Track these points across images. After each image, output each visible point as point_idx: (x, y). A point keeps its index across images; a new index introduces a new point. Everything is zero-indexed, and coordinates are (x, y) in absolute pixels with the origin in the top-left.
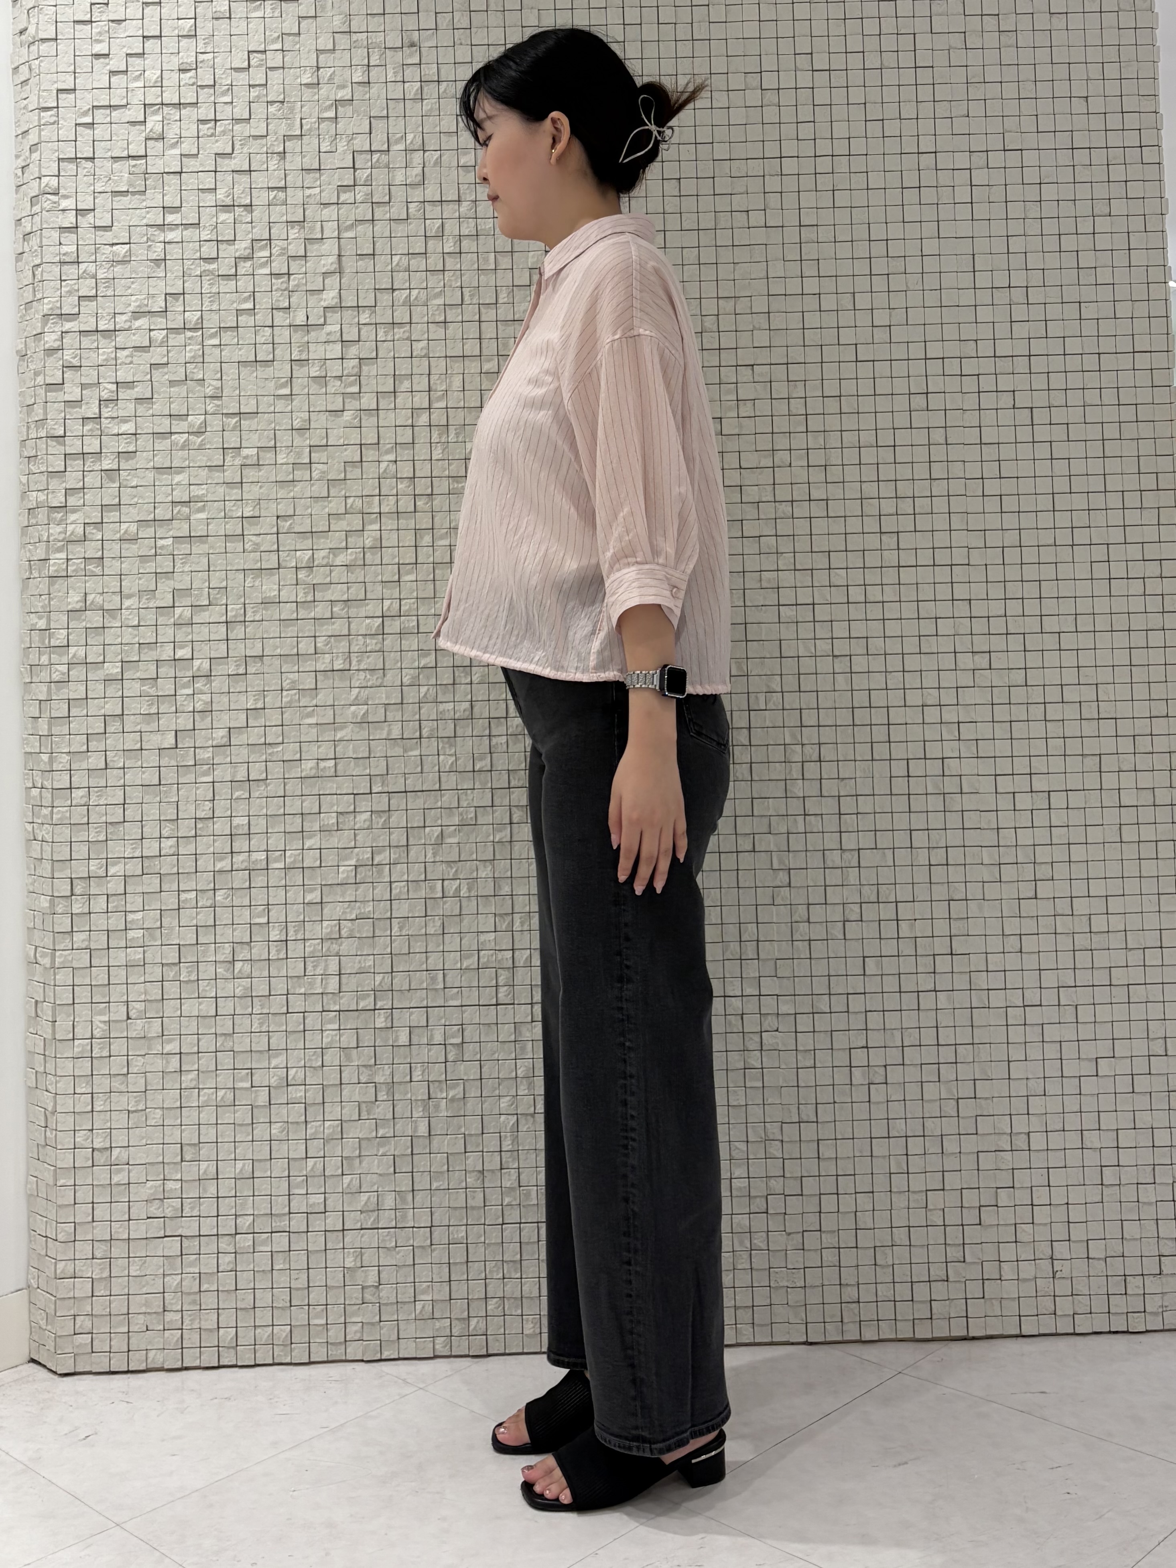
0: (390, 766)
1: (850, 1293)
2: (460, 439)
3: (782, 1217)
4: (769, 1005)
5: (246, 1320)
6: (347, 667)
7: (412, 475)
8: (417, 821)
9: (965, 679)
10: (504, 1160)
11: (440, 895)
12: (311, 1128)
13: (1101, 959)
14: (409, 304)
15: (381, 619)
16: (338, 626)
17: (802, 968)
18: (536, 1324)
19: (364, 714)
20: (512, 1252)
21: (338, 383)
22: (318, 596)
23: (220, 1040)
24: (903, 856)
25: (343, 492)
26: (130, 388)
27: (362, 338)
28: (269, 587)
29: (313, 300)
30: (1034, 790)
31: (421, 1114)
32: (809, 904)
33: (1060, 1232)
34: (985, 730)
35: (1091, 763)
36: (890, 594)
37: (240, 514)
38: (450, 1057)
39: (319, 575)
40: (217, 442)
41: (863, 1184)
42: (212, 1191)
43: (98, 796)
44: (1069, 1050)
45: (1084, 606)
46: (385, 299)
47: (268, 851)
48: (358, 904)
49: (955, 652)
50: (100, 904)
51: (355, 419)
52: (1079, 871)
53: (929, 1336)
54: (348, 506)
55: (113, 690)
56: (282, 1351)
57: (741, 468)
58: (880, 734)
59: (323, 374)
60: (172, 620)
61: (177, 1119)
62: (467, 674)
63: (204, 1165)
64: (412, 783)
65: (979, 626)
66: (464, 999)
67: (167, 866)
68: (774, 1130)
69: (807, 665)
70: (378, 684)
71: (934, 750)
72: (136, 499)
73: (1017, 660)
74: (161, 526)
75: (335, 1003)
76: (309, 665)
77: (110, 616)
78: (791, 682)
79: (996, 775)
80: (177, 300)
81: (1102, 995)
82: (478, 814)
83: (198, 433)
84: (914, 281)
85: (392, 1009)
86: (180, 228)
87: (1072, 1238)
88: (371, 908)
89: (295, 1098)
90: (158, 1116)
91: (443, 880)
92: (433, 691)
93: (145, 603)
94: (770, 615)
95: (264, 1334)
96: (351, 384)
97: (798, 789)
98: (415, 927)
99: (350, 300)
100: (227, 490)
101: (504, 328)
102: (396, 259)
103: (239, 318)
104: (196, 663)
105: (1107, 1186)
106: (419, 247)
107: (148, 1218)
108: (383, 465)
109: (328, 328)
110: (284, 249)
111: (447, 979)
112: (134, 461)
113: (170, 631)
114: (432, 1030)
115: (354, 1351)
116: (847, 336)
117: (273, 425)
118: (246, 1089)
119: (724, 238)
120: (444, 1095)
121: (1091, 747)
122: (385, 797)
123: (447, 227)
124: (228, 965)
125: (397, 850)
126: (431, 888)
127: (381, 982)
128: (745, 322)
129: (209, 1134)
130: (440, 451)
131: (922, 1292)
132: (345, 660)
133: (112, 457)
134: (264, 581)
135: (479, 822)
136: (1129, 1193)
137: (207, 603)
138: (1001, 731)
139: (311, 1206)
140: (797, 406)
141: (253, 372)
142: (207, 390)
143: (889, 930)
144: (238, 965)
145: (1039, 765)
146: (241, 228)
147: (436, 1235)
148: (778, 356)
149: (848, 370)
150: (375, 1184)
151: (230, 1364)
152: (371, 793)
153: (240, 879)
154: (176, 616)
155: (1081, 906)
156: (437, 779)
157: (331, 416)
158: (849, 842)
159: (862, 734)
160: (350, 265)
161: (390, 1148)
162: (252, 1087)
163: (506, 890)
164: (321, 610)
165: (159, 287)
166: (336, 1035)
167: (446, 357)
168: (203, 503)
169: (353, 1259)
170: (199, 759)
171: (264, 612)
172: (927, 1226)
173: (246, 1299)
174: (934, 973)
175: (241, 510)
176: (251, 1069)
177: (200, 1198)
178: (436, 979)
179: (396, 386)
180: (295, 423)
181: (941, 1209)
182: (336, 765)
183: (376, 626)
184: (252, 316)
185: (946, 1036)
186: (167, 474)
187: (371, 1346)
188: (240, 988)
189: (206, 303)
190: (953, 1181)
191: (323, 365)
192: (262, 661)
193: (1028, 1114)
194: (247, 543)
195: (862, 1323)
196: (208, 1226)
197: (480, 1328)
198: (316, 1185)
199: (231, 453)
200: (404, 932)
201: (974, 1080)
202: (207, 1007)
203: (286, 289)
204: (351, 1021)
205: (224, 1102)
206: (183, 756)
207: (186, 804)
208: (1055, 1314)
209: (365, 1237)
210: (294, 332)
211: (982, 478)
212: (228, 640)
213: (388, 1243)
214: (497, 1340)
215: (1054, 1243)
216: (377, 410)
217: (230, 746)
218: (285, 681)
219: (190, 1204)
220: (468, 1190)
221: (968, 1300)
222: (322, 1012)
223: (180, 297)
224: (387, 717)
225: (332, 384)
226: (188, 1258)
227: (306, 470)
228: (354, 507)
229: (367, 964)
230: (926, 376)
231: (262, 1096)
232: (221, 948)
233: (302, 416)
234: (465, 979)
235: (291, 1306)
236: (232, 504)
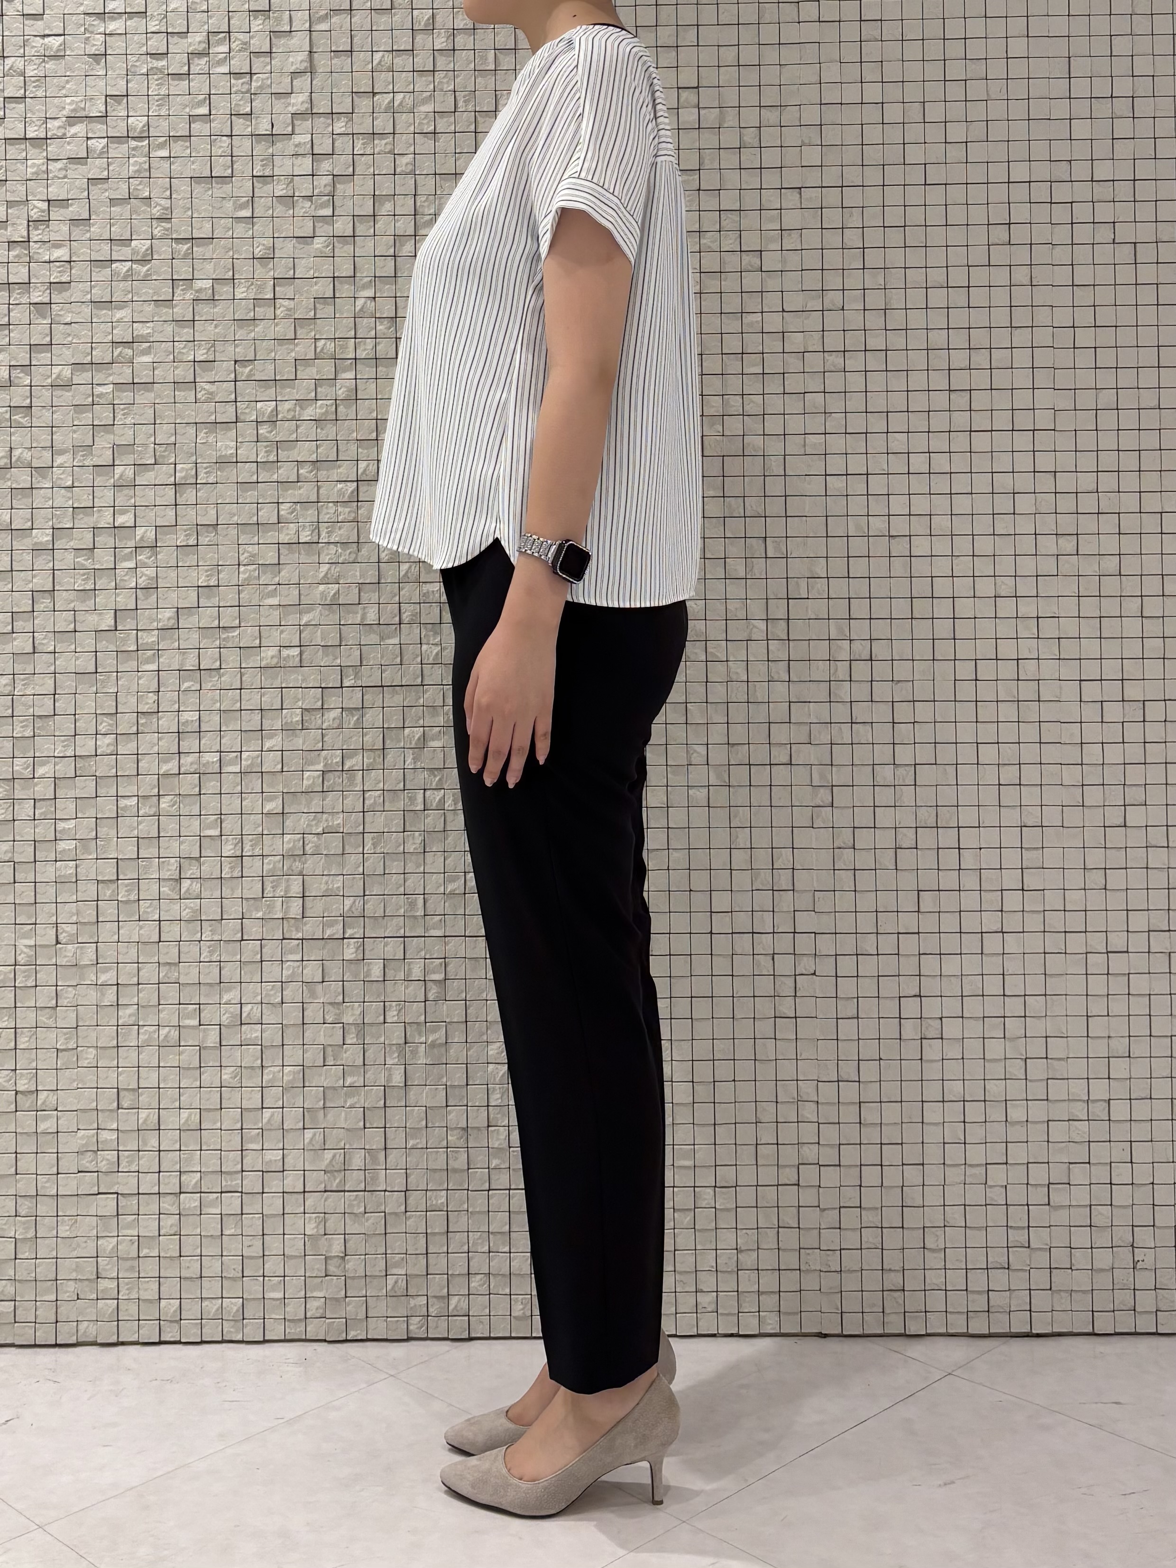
0: (363, 656)
1: (895, 1279)
3: (815, 1190)
4: (804, 944)
5: (191, 1291)
6: (315, 539)
7: (393, 315)
8: (395, 721)
9: (1048, 566)
10: (491, 1116)
11: (420, 807)
12: (267, 1073)
14: (392, 110)
15: (355, 484)
16: (306, 492)
17: (845, 901)
18: (526, 1305)
19: (335, 594)
20: (499, 1223)
21: (308, 204)
22: (283, 455)
23: (164, 971)
24: (967, 774)
25: (313, 334)
26: (63, 207)
27: (336, 152)
28: (225, 444)
29: (279, 105)
30: (1125, 699)
31: (397, 1060)
32: (854, 827)
33: (1144, 1216)
34: (1070, 627)
36: (960, 463)
37: (191, 358)
38: (431, 996)
39: (283, 432)
40: (165, 271)
41: (912, 1154)
42: (153, 1143)
43: (23, 685)
44: (1161, 1005)
46: (364, 104)
47: (221, 752)
48: (325, 816)
49: (1035, 534)
50: (25, 810)
51: (328, 246)
53: (987, 1332)
54: (318, 350)
55: (43, 562)
56: (232, 1327)
57: (783, 311)
58: (943, 628)
59: (290, 193)
60: (112, 481)
61: (114, 1060)
63: (143, 1114)
64: (389, 676)
65: (1066, 504)
66: (447, 929)
67: (104, 767)
68: (807, 1089)
69: (858, 546)
70: (351, 560)
71: (1007, 649)
72: (70, 339)
73: (1110, 544)
74: (98, 371)
75: (297, 930)
76: (271, 536)
77: (38, 474)
78: (838, 567)
79: (1081, 680)
80: (119, 104)
83: (143, 261)
84: (996, 88)
85: (364, 938)
86: (124, 17)
87: (1156, 1224)
88: (340, 821)
89: (250, 1039)
90: (92, 1057)
91: (424, 789)
92: (415, 569)
93: (80, 461)
94: (815, 486)
95: (212, 1307)
96: (323, 206)
97: (844, 692)
98: (391, 844)
99: (323, 106)
100: (177, 329)
102: (377, 56)
103: (192, 125)
104: (140, 532)
106: (404, 42)
107: (79, 1172)
108: (360, 303)
109: (297, 139)
110: (245, 44)
111: (427, 905)
112: (68, 294)
113: (109, 493)
114: (410, 964)
115: (314, 1329)
116: (915, 154)
117: (231, 253)
118: (193, 1027)
119: (769, 34)
120: (423, 1039)
122: (358, 693)
123: (438, 19)
124: (174, 883)
125: (372, 754)
126: (410, 798)
127: (351, 907)
128: (792, 136)
129: (150, 1078)
131: (978, 1281)
132: (313, 531)
133: (42, 288)
134: (219, 436)
137: (153, 462)
138: (1089, 628)
139: (267, 1163)
140: (853, 238)
141: (209, 189)
142: (154, 211)
143: (950, 859)
144: (186, 884)
145: (1132, 669)
146: (197, 19)
147: (411, 1201)
148: (831, 176)
149: (915, 195)
150: (341, 1140)
151: (172, 1339)
152: (342, 687)
153: (188, 784)
154: (116, 476)
156: (419, 672)
157: (299, 243)
158: (904, 755)
159: (922, 629)
160: (322, 62)
161: (359, 1099)
164: (285, 472)
165: (98, 88)
166: (299, 967)
167: (435, 174)
168: (148, 344)
169: (315, 1225)
170: (141, 644)
171: (219, 473)
172: (986, 1205)
173: (192, 1268)
174: (1002, 911)
175: (193, 353)
176: (200, 1004)
177: (139, 1151)
178: (416, 905)
179: (376, 208)
180: (256, 252)
181: (1002, 1186)
182: (301, 654)
183: (349, 492)
184: (207, 123)
185: (1014, 985)
186: (106, 309)
187: (335, 1324)
188: (187, 910)
189: (154, 107)
190: (1018, 1154)
191: (290, 182)
192: (216, 531)
193: (1109, 1078)
194: (200, 392)
195: (906, 1314)
196: (148, 1184)
197: (462, 1308)
198: (273, 1140)
199: (182, 286)
200: (378, 850)
201: (1046, 1037)
202: (149, 932)
203: (248, 91)
204: (315, 952)
205: (168, 1042)
206: (123, 640)
207: (127, 695)
208: (1134, 1310)
209: (330, 1200)
210: (257, 142)
211: (1074, 327)
212: (176, 505)
213: (356, 1208)
214: (480, 1322)
215: (1135, 1229)
216: (354, 236)
217: (178, 628)
218: (243, 554)
219: (128, 1157)
220: (449, 1149)
221: (1032, 1292)
222: (282, 940)
223: (123, 100)
224: (361, 598)
225: (301, 205)
226: (125, 1219)
227: (269, 307)
228: (325, 351)
229: (335, 886)
230: (1009, 203)
231: (212, 1038)
232: (166, 863)
233: (265, 242)
234: (450, 906)
235: (243, 1277)
236: (183, 346)
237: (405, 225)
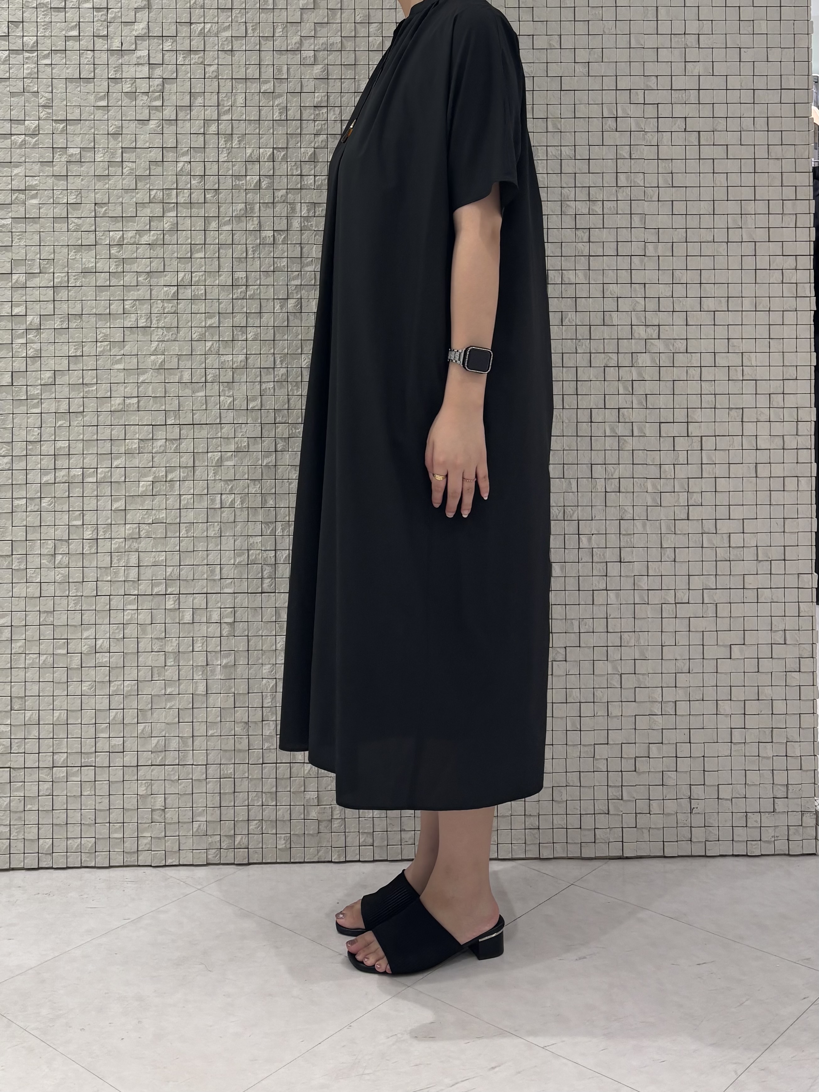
0: (180, 404)
1: (532, 822)
2: (242, 146)
5: (60, 833)
6: (149, 325)
7: (203, 174)
8: (201, 448)
9: (639, 346)
10: (265, 714)
11: (219, 506)
12: (113, 686)
13: (738, 568)
14: (203, 34)
15: (176, 287)
16: (143, 292)
18: (287, 840)
19: (162, 362)
20: (269, 785)
21: (145, 98)
22: (127, 268)
23: (43, 616)
24: (585, 484)
25: (148, 186)
27: (165, 62)
28: (88, 259)
29: (126, 30)
30: (689, 435)
31: (201, 676)
33: (697, 777)
35: (736, 414)
36: (581, 277)
37: (65, 201)
38: (225, 633)
39: (127, 252)
40: (47, 142)
42: (35, 733)
44: (710, 639)
45: (734, 290)
46: (184, 30)
47: (83, 468)
48: (154, 512)
49: (631, 325)
51: (159, 127)
52: (722, 499)
53: (593, 856)
54: (152, 197)
56: (88, 857)
59: (134, 90)
60: (10, 284)
61: (9, 677)
62: (243, 333)
63: (28, 714)
64: (199, 417)
65: (651, 305)
66: (236, 588)
70: (173, 339)
71: (612, 402)
75: (134, 588)
76: (119, 323)
79: (660, 423)
80: (18, 27)
81: (736, 595)
82: (249, 443)
83: (33, 135)
84: (609, 26)
85: (179, 594)
87: (706, 783)
88: (164, 515)
89: (102, 662)
91: (221, 494)
92: (216, 345)
95: (74, 844)
96: (156, 99)
98: (199, 531)
99: (156, 31)
100: (56, 182)
101: (279, 56)
103: (67, 43)
104: (29, 319)
105: (735, 743)
108: (180, 165)
109: (138, 53)
111: (223, 571)
113: (8, 293)
114: (211, 611)
115: (144, 858)
116: (554, 70)
117: (93, 130)
118: (63, 655)
120: (219, 662)
121: (736, 401)
122: (177, 429)
124: (51, 558)
125: (186, 470)
126: (212, 500)
127: (171, 573)
130: (226, 155)
131: (588, 822)
132: (147, 319)
134: (83, 254)
135: (250, 450)
136: (752, 749)
137: (39, 271)
138: (666, 388)
139: (112, 746)
141: (78, 86)
142: (41, 101)
144: (59, 558)
145: (694, 415)
147: (210, 771)
149: (554, 97)
150: (163, 731)
151: (46, 866)
152: (166, 425)
153: (61, 490)
154: (14, 281)
155: (724, 527)
156: (218, 415)
157: (139, 124)
161: (175, 703)
162: (68, 653)
163: (271, 503)
164: (129, 279)
166: (135, 614)
167: (232, 79)
168: (36, 192)
169: (144, 788)
170: (30, 395)
171: (83, 279)
172: (594, 772)
173: (60, 817)
174: (606, 576)
175: (66, 198)
176: (67, 639)
177: (25, 739)
178: (215, 572)
179: (192, 101)
180: (110, 129)
181: (605, 759)
182: (138, 402)
183: (172, 293)
184: (77, 41)
185: (614, 625)
186: (7, 167)
187: (158, 855)
188: (60, 576)
189: (41, 30)
190: (615, 737)
191: (134, 83)
192: (81, 318)
193: (676, 687)
194: (71, 224)
195: (540, 844)
196: (31, 761)
197: (243, 844)
198: (117, 730)
199: (59, 152)
200: (190, 534)
201: (635, 660)
202: (33, 590)
203: (106, 20)
204: (147, 603)
205: (45, 664)
206: (17, 391)
207: (19, 430)
208: (691, 841)
209: (154, 771)
210: (111, 55)
211: (658, 187)
212: (54, 301)
213: (172, 776)
214: (256, 853)
215: (692, 787)
216: (176, 120)
217: (55, 385)
218: (99, 335)
219: (17, 743)
220: (236, 736)
221: (624, 829)
222: (124, 595)
223: (20, 24)
224: (180, 365)
225: (141, 98)
226: (15, 785)
227: (119, 167)
228: (156, 198)
229: (160, 559)
230: (616, 104)
231: (75, 661)
232: (45, 544)
233: (116, 123)
234: (237, 573)
235: (95, 823)
236: (59, 193)
237: (211, 113)
